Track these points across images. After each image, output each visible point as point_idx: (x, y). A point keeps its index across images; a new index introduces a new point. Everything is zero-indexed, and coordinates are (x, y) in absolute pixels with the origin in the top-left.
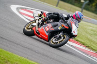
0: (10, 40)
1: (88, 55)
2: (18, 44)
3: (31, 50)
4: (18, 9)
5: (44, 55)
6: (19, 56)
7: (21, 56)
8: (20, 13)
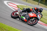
0: (4, 18)
1: (41, 25)
2: (8, 20)
3: (14, 22)
4: (7, 3)
5: (20, 25)
6: (8, 26)
7: (9, 25)
8: (8, 5)
